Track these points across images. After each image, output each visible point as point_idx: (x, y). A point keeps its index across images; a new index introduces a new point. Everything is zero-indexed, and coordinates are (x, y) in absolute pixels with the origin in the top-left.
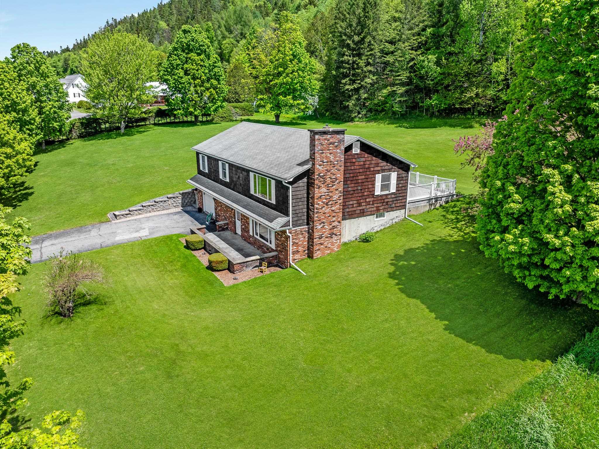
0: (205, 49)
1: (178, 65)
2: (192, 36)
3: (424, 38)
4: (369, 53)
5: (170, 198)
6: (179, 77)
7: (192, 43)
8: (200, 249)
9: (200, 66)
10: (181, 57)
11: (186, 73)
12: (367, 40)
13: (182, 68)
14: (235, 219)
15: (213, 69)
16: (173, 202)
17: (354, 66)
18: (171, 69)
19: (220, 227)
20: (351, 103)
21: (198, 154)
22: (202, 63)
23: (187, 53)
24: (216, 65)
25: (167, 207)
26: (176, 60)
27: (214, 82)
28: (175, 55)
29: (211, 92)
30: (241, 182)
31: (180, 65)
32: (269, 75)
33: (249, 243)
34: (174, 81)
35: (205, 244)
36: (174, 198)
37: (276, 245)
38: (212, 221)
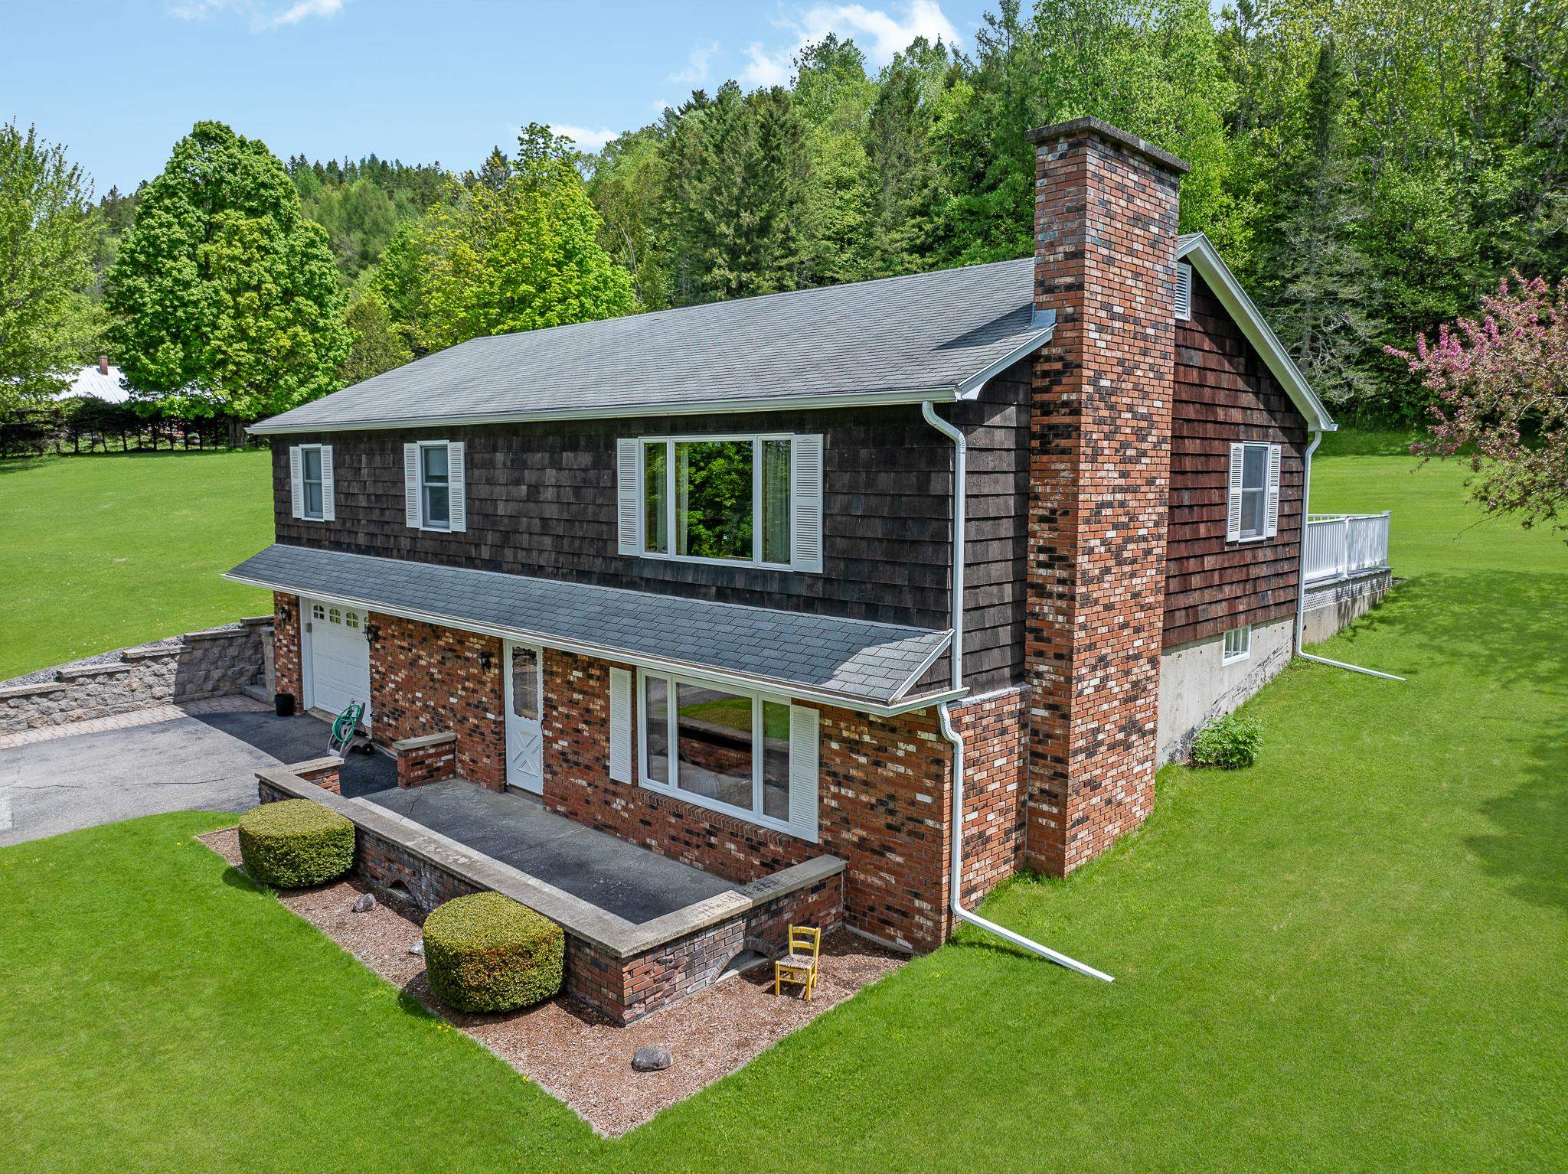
0: (277, 198)
1: (175, 243)
2: (231, 156)
3: (940, 221)
4: (784, 262)
5: (138, 660)
6: (176, 281)
7: (230, 177)
9: (259, 248)
10: (190, 219)
11: (205, 271)
12: (778, 224)
13: (191, 257)
14: (501, 712)
15: (302, 265)
16: (151, 680)
18: (148, 255)
19: (419, 763)
22: (265, 242)
23: (213, 211)
24: (314, 251)
25: (120, 703)
26: (169, 225)
27: (310, 308)
28: (167, 210)
29: (296, 335)
30: (551, 511)
31: (183, 242)
32: (487, 305)
33: (600, 827)
34: (157, 297)
36: (155, 659)
37: (824, 812)
38: (360, 742)
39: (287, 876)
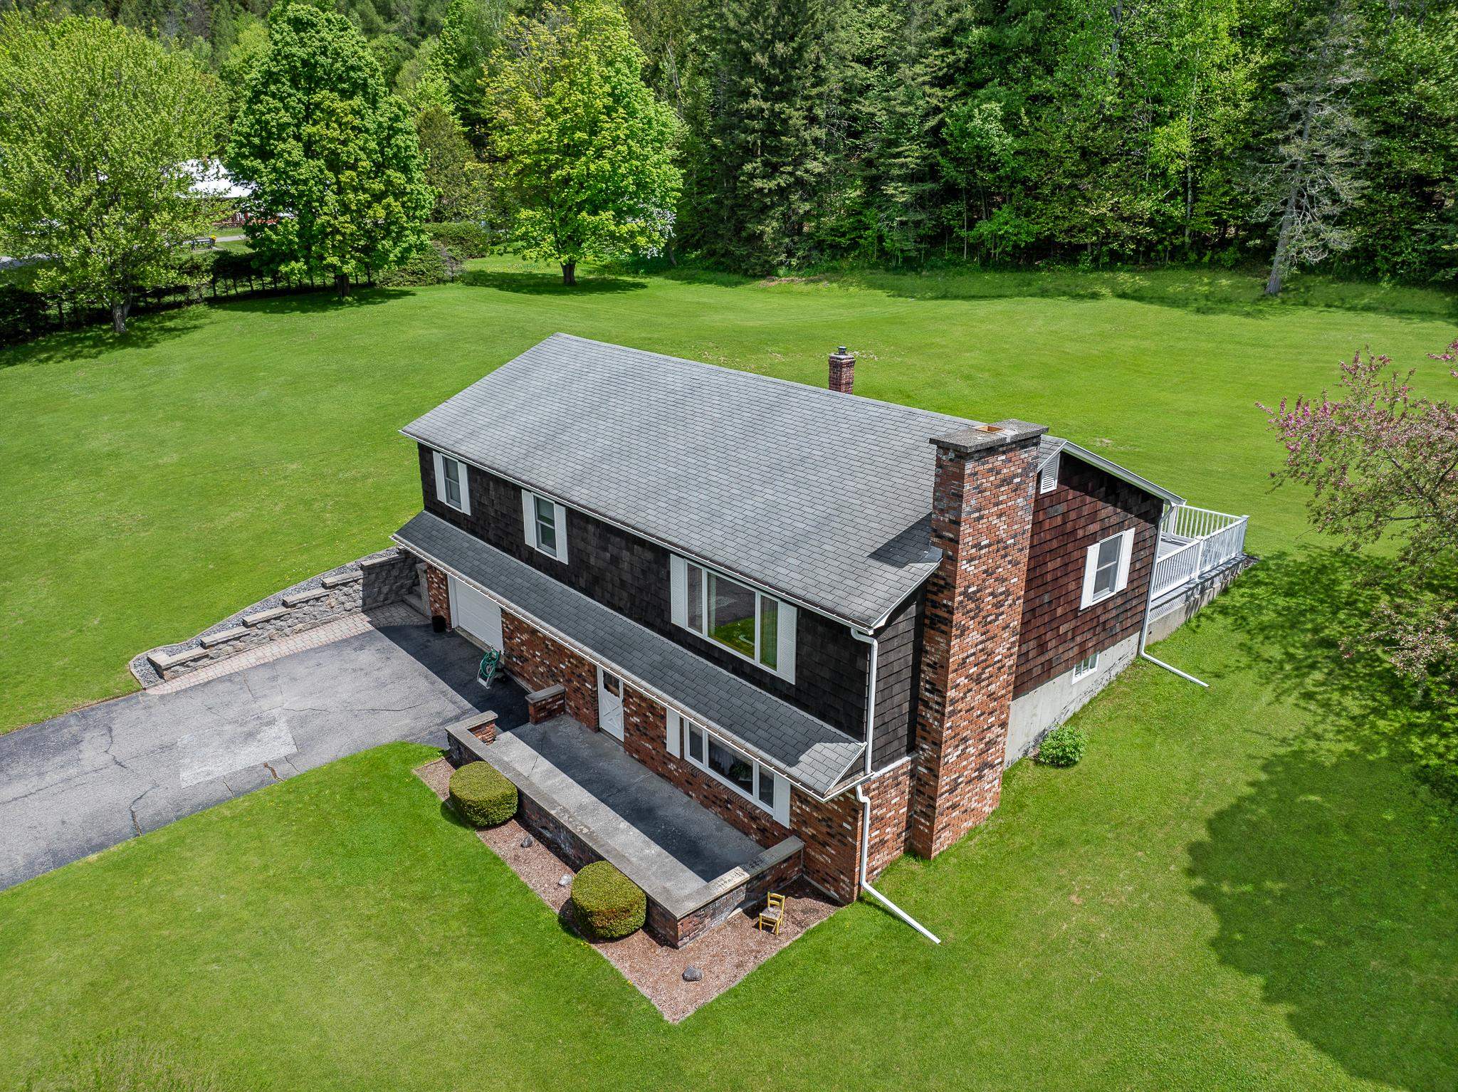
0: (365, 80)
1: (282, 127)
2: (322, 40)
3: (962, 54)
4: (814, 91)
5: (334, 586)
6: (288, 163)
7: (321, 59)
8: (505, 823)
9: (353, 128)
10: (292, 102)
11: (309, 152)
12: (809, 55)
13: (298, 138)
14: (595, 685)
15: (389, 138)
16: (343, 598)
17: (774, 128)
18: (262, 139)
19: (543, 708)
20: (769, 228)
21: (425, 452)
22: (357, 122)
23: (308, 91)
24: (400, 125)
25: (325, 618)
26: (277, 110)
27: (398, 177)
28: (273, 96)
29: (389, 205)
30: (627, 577)
31: (289, 125)
33: (662, 776)
34: (273, 176)
35: (520, 805)
36: (345, 584)
37: (793, 813)
39: (481, 821)
